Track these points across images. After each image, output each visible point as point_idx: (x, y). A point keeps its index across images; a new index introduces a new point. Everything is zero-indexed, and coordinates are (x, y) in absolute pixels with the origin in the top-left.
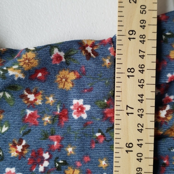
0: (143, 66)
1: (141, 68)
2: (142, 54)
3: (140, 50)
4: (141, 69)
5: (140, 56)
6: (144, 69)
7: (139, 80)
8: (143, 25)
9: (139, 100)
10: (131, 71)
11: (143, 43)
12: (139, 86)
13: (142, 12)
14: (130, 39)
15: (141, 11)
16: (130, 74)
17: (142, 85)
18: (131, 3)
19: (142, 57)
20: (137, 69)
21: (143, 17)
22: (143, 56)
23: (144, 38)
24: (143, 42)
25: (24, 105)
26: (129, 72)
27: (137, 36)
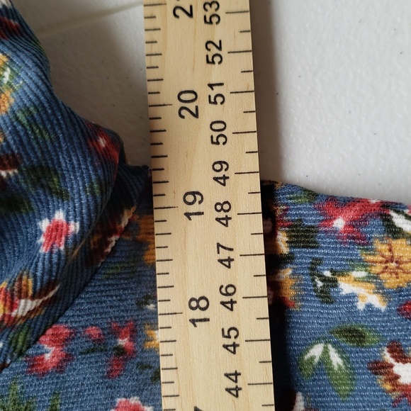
0: (230, 290)
1: (227, 294)
2: (224, 254)
3: (219, 245)
4: (227, 299)
5: (221, 261)
6: (234, 298)
7: (223, 330)
8: (220, 174)
9: (228, 390)
10: (198, 306)
11: (226, 225)
12: (226, 347)
13: (215, 140)
14: (188, 215)
15: (212, 137)
16: (198, 314)
17: (235, 345)
18: (183, 117)
19: (227, 262)
20: (216, 298)
21: (221, 153)
22: (230, 260)
23: (228, 211)
24: (225, 221)
25: (381, 396)
26: (193, 308)
27: (207, 207)
